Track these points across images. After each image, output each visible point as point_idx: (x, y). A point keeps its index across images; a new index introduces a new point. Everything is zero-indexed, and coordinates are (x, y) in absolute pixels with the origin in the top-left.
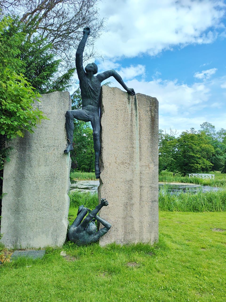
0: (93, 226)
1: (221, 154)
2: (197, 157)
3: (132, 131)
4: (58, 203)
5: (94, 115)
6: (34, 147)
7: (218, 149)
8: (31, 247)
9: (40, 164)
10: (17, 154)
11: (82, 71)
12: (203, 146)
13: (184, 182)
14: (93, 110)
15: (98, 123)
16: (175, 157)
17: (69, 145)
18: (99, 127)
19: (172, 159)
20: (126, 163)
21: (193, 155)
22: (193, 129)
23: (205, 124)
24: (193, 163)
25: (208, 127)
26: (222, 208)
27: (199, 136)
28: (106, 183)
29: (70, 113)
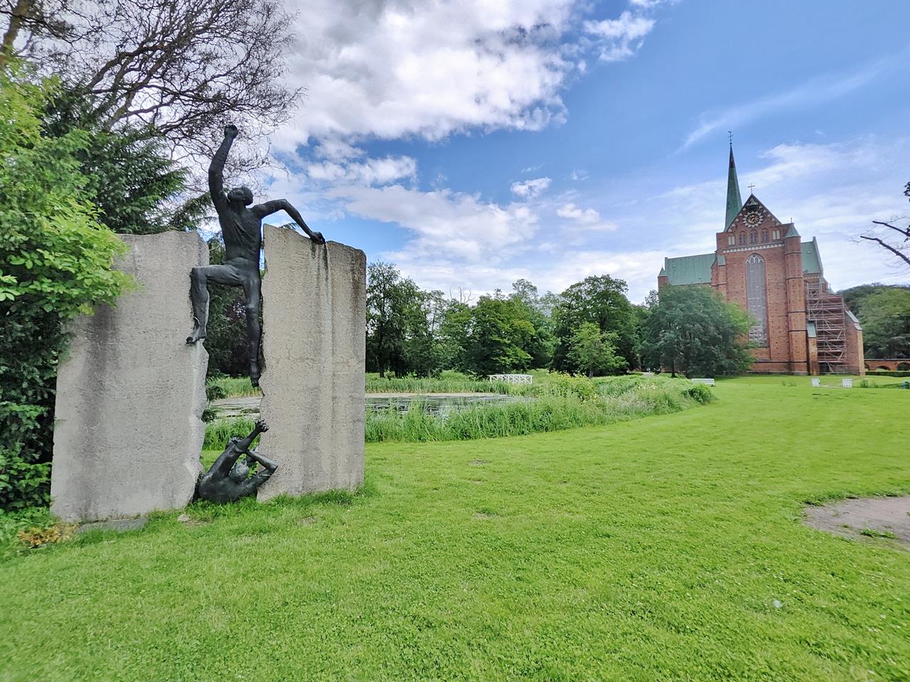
0: (241, 468)
1: (546, 338)
2: (505, 343)
3: (318, 305)
4: (174, 433)
5: (248, 276)
6: (124, 331)
7: (541, 329)
8: (119, 514)
9: (138, 363)
10: (88, 346)
11: (222, 200)
12: (517, 323)
13: (481, 392)
14: (245, 266)
15: (257, 290)
16: (466, 343)
17: (197, 328)
18: (257, 296)
19: (461, 347)
20: (307, 359)
21: (498, 339)
22: (499, 290)
23: (520, 282)
24: (498, 355)
25: (526, 289)
26: (509, 431)
27: (509, 304)
28: (269, 393)
29: (199, 272)
